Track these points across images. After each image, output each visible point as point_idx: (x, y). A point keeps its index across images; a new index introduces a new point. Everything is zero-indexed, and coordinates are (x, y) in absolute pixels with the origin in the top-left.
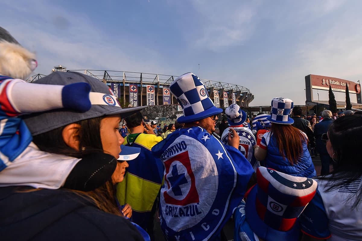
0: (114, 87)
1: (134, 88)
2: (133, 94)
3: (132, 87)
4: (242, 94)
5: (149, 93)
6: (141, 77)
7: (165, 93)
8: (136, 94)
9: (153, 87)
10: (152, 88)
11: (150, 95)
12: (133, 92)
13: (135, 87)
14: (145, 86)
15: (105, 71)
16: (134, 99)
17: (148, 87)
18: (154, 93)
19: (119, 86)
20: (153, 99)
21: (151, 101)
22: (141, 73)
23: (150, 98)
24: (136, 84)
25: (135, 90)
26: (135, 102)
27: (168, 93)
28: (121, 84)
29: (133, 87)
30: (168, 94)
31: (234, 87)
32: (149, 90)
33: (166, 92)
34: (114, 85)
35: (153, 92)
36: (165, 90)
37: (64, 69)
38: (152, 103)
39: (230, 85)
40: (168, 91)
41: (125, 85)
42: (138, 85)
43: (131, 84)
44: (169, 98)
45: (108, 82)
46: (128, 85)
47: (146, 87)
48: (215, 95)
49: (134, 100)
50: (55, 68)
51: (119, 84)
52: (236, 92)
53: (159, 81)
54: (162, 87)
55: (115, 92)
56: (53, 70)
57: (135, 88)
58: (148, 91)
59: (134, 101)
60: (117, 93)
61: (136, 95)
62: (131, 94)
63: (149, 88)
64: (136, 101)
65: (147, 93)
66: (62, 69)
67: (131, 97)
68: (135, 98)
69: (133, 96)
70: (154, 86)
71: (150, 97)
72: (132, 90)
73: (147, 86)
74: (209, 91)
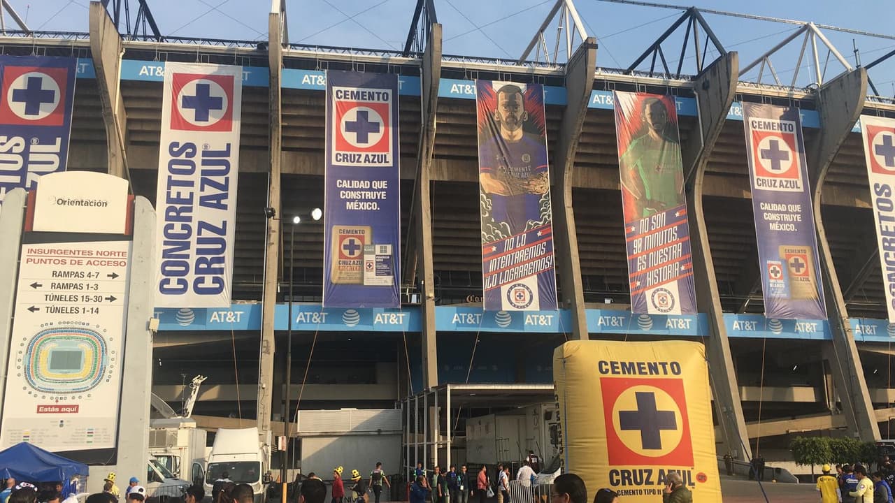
1: (33, 96)
2: (25, 154)
3: (20, 83)
5: (183, 137)
7: (351, 138)
8: (56, 148)
9: (226, 82)
10: (216, 91)
11: (198, 159)
12: (30, 131)
13: (48, 83)
14: (146, 71)
18: (232, 137)
20: (215, 202)
21: (200, 213)
23: (185, 192)
24: (59, 56)
25: (45, 111)
27: (374, 138)
29: (35, 82)
30: (382, 145)
32: (189, 115)
33: (362, 127)
35: (224, 125)
36: (343, 108)
38: (206, 234)
40: (374, 117)
42: (81, 68)
44: (390, 191)
48: (877, 169)
54: (316, 80)
57: (49, 97)
58: (178, 123)
61: (48, 156)
62: (7, 150)
63: (190, 90)
65: (168, 135)
69: (22, 172)
70: (237, 73)
71: (196, 177)
72: (18, 109)
73: (167, 71)
74: (814, 124)
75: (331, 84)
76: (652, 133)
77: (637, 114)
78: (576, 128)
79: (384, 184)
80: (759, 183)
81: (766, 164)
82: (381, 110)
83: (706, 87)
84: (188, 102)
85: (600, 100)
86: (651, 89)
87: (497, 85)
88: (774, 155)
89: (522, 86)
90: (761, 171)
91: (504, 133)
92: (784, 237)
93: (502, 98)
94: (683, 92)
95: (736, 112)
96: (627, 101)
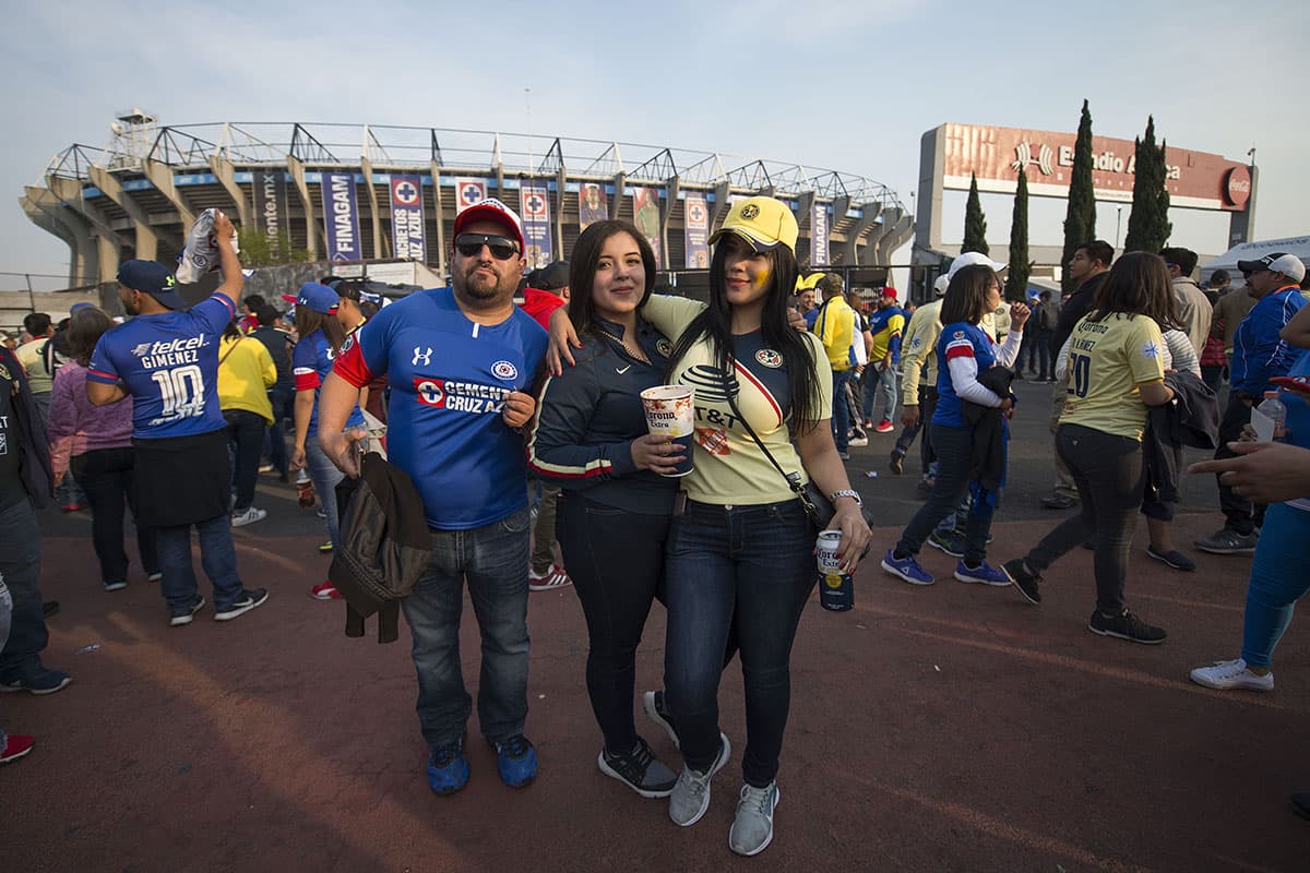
0: (335, 188)
1: (406, 192)
2: (407, 217)
3: (400, 187)
4: (860, 209)
6: (435, 147)
7: (530, 209)
8: (419, 214)
9: (480, 186)
10: (477, 190)
12: (407, 207)
13: (411, 187)
14: (449, 181)
15: (297, 125)
16: (412, 235)
17: (463, 185)
19: (350, 184)
22: (433, 130)
24: (413, 175)
25: (412, 198)
26: (414, 248)
27: (540, 209)
28: (357, 178)
29: (406, 186)
30: (543, 212)
31: (823, 182)
32: (467, 199)
33: (535, 204)
34: (334, 178)
36: (527, 196)
37: (150, 120)
39: (806, 175)
40: (539, 200)
41: (372, 179)
42: (423, 180)
43: (396, 173)
44: (547, 231)
45: (310, 170)
46: (385, 179)
47: (454, 187)
49: (411, 240)
50: (121, 119)
51: (352, 177)
52: (830, 204)
53: (501, 161)
54: (515, 184)
55: (340, 208)
56: (115, 126)
57: (412, 193)
58: (464, 203)
59: (412, 244)
60: (348, 209)
61: (416, 217)
62: (400, 216)
63: (466, 189)
64: (417, 241)
66: (142, 122)
67: (398, 227)
68: (413, 230)
69: (407, 224)
70: (484, 181)
72: (401, 198)
73: (456, 181)
74: (713, 200)
75: (522, 185)
76: (649, 205)
77: (643, 196)
78: (618, 204)
79: (544, 228)
80: (689, 225)
81: (693, 217)
82: (542, 196)
83: (669, 186)
84: (466, 194)
85: (628, 191)
86: (649, 186)
87: (587, 185)
88: (697, 213)
89: (597, 186)
90: (691, 220)
91: (591, 206)
92: (698, 247)
93: (589, 191)
94: (662, 187)
95: (681, 195)
96: (639, 191)
